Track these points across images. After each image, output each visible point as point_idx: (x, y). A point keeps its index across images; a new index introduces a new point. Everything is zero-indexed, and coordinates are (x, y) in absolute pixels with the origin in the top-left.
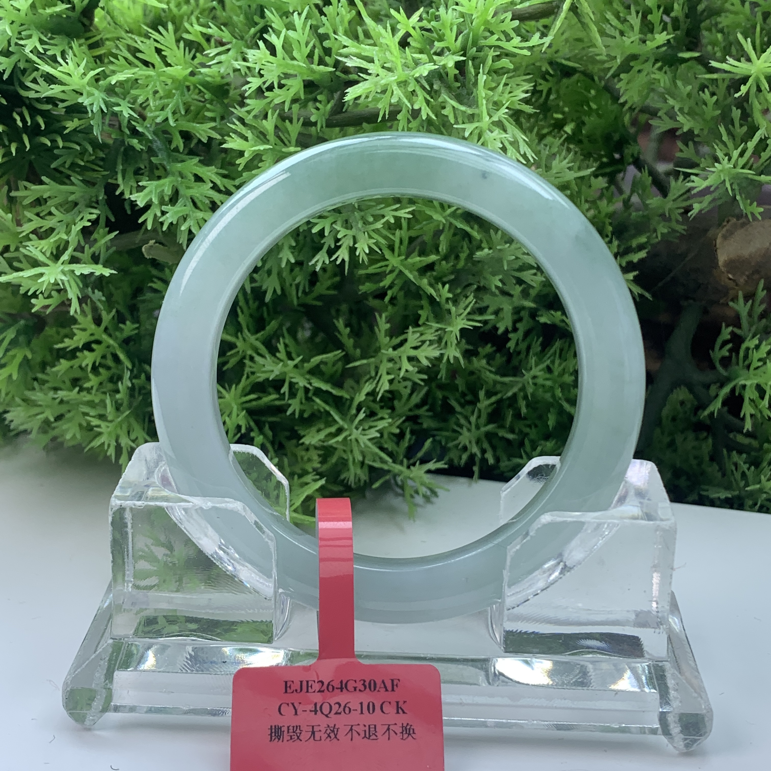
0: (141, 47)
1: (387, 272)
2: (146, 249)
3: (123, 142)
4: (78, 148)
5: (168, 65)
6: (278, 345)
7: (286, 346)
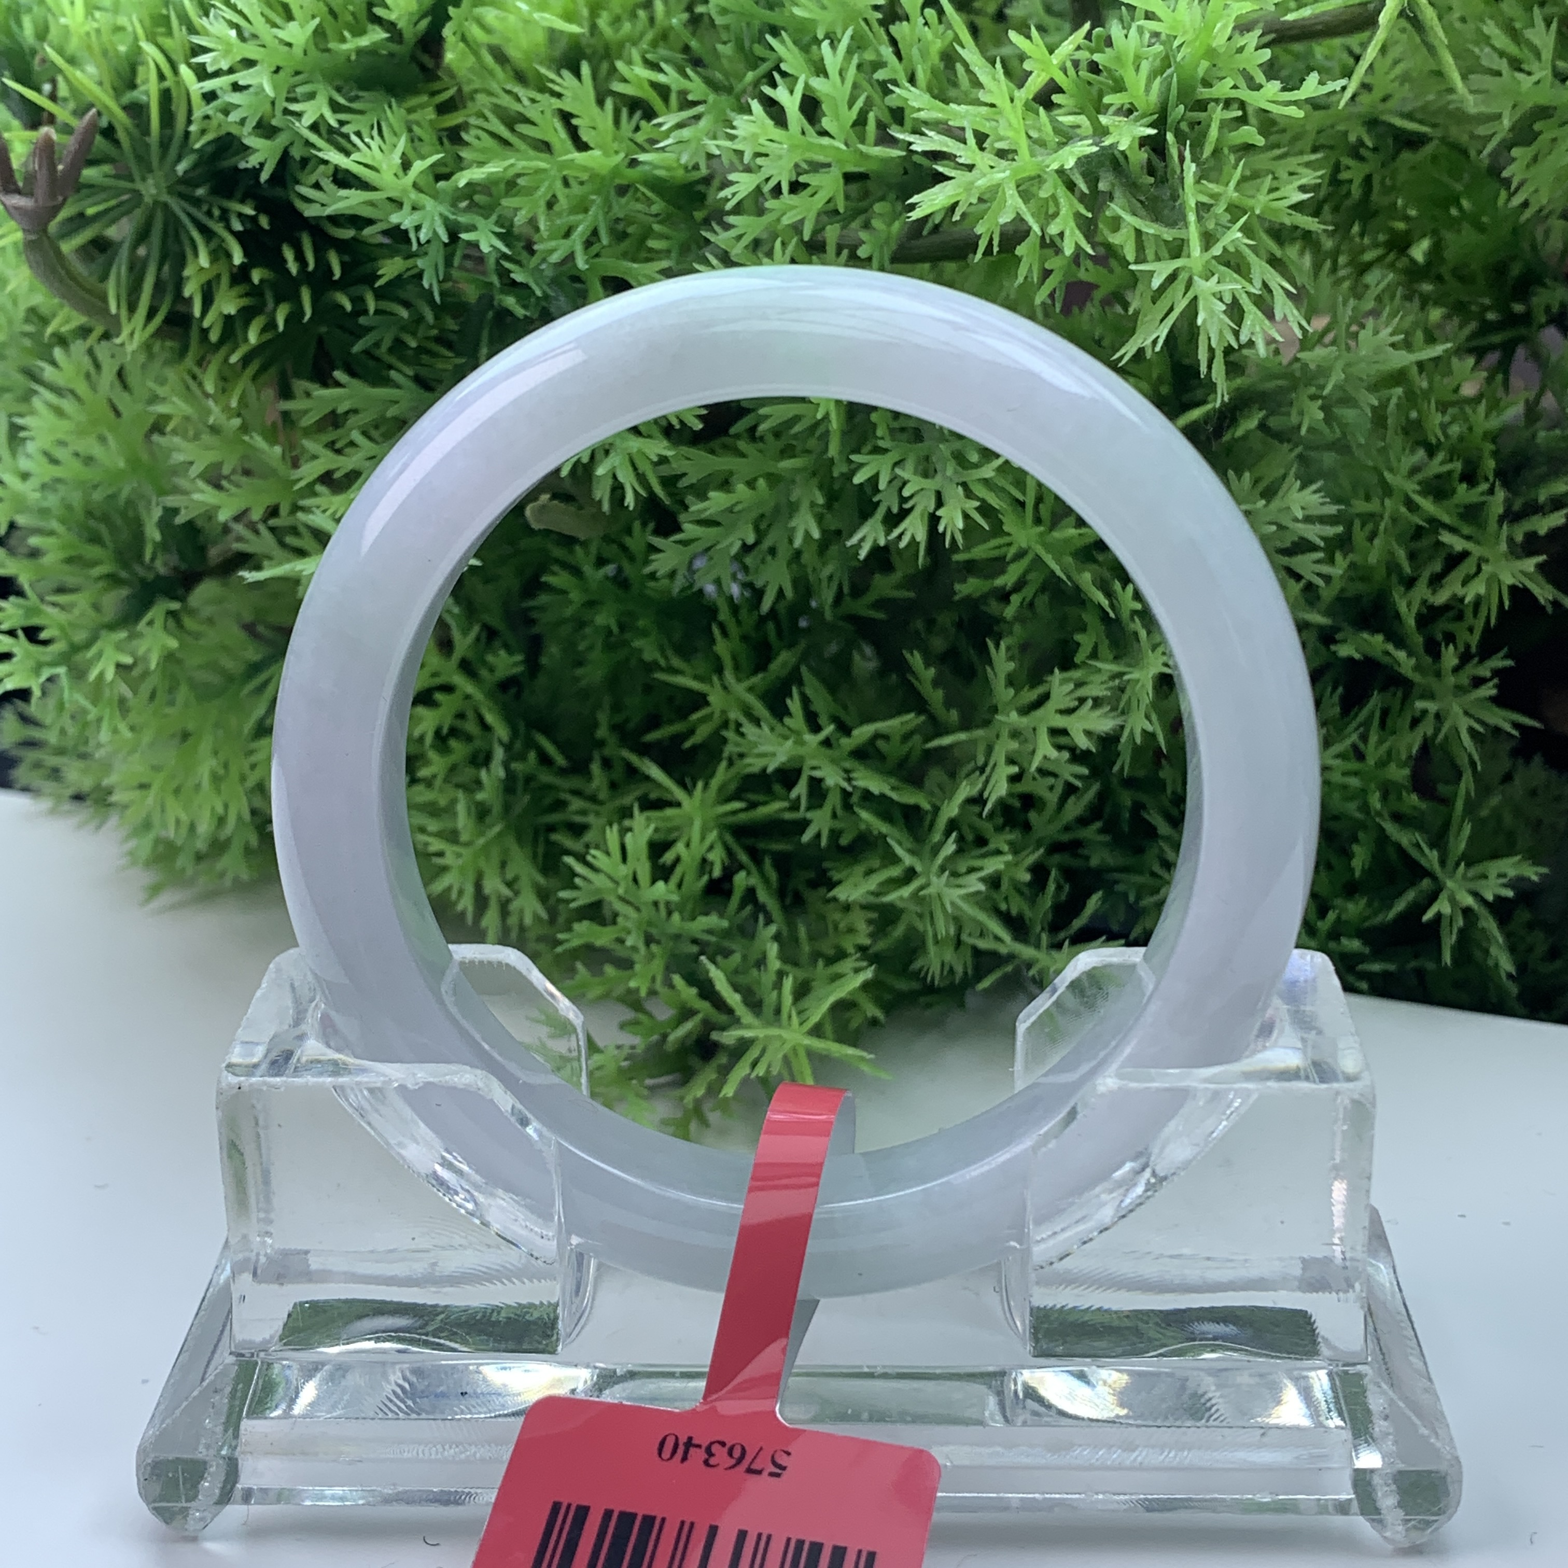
0: (532, 113)
1: (1009, 557)
2: (533, 511)
3: (492, 299)
4: (404, 313)
5: (582, 146)
6: (788, 701)
7: (806, 701)
